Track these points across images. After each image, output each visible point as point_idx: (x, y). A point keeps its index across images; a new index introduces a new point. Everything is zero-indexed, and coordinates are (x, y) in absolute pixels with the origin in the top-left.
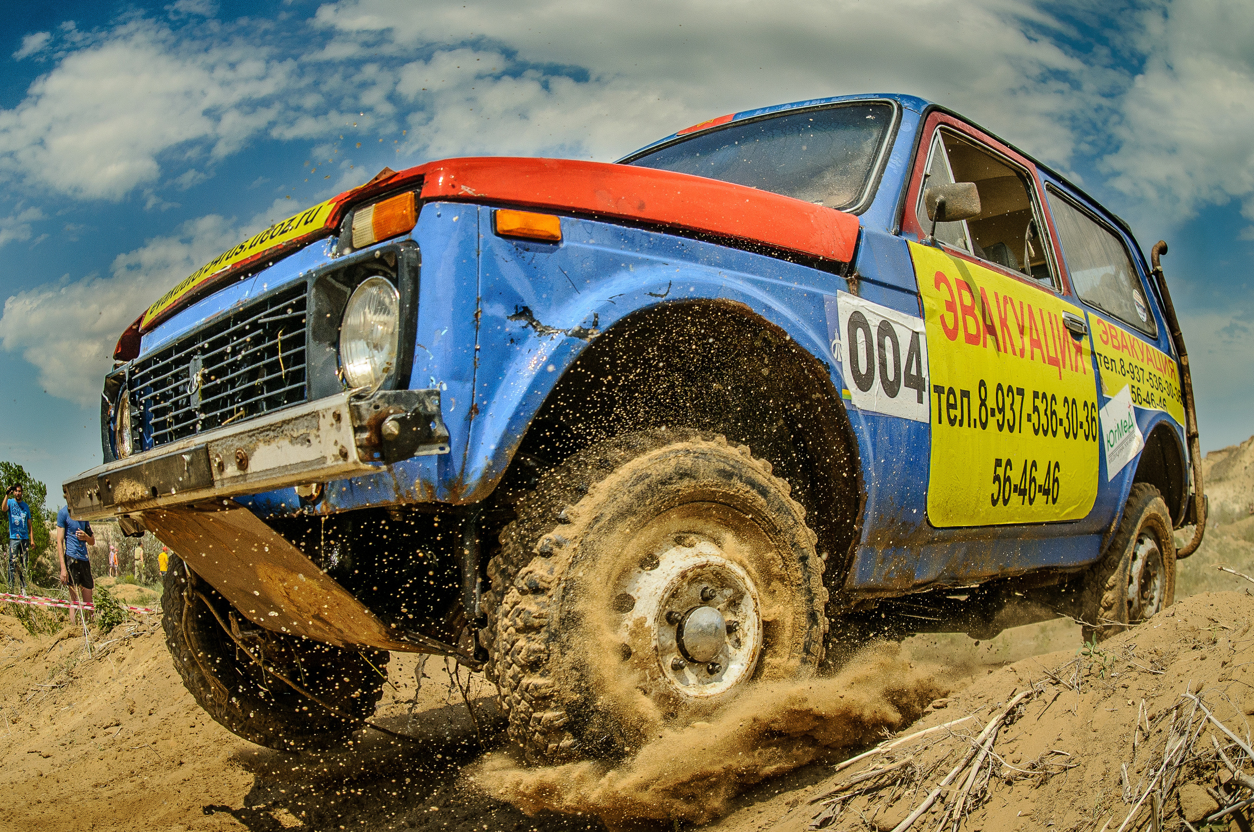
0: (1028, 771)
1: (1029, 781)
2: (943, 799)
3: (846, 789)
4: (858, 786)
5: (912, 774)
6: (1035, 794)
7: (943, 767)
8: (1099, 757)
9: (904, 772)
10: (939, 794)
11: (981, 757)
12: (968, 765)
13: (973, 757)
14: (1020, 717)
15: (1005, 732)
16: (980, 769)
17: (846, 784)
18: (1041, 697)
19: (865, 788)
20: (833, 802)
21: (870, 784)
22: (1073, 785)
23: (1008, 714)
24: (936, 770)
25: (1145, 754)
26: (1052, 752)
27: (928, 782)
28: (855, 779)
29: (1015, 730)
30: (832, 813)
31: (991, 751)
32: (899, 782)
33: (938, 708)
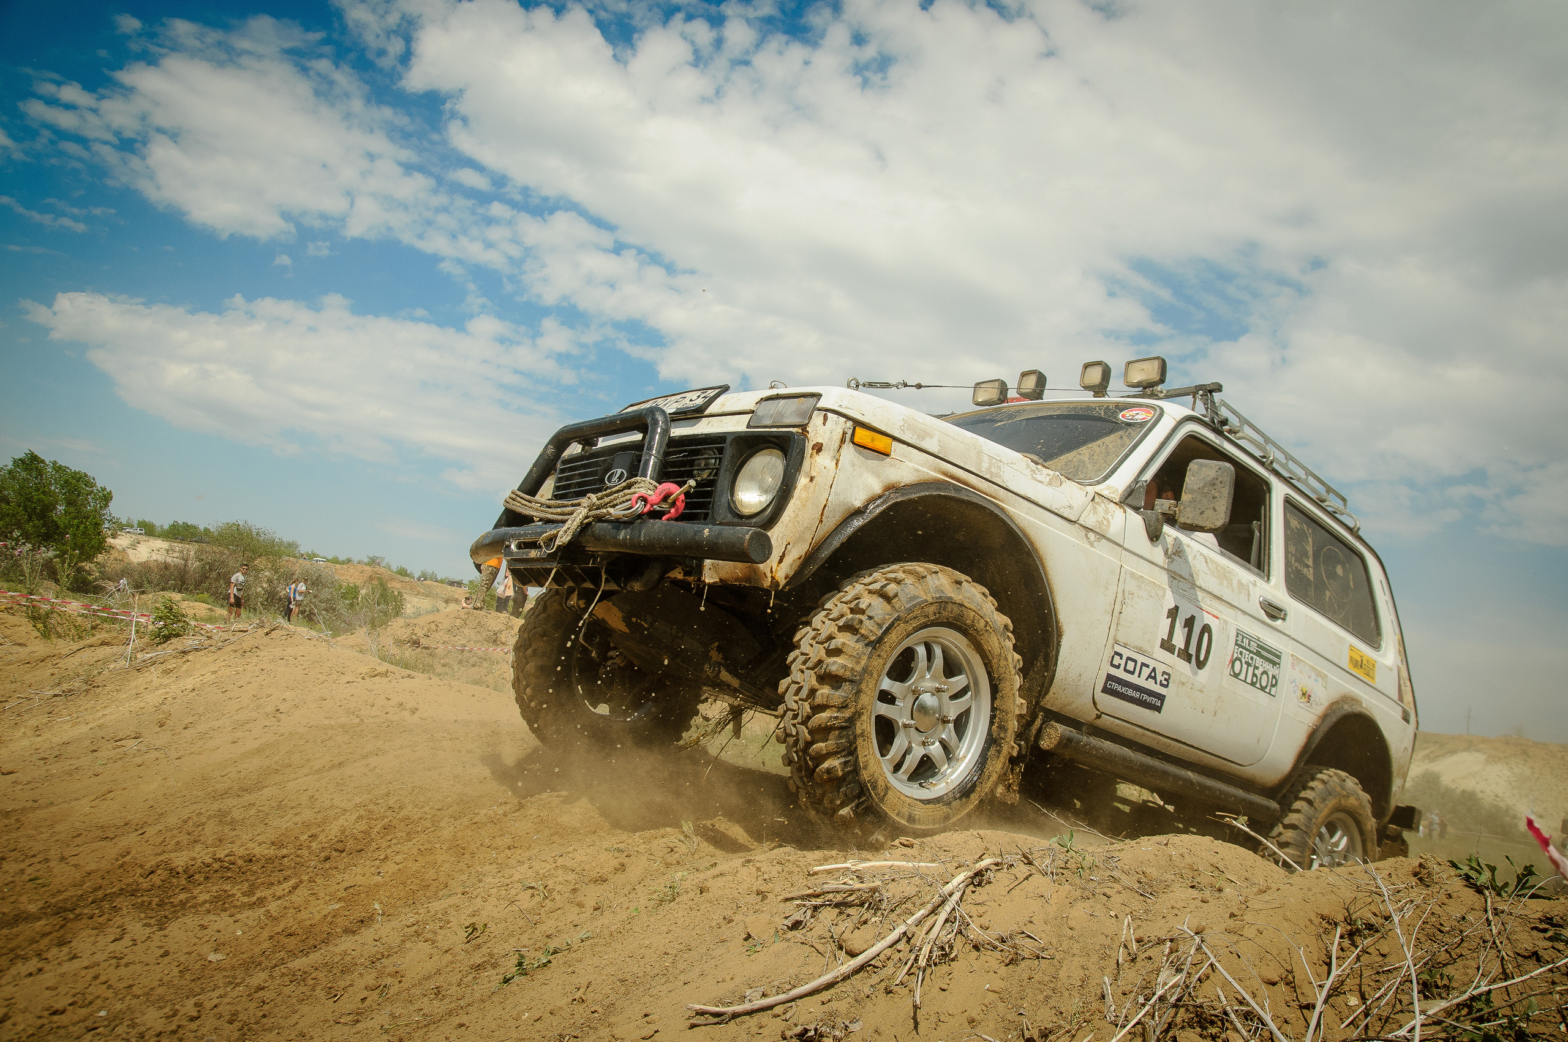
0: (997, 943)
1: (997, 954)
2: (909, 940)
3: (818, 896)
4: (831, 896)
5: (880, 901)
6: (1003, 970)
7: (909, 905)
8: (1076, 959)
9: (872, 896)
10: (905, 933)
11: (948, 908)
12: (934, 911)
13: (939, 906)
14: (990, 883)
15: (973, 892)
16: (947, 921)
17: (819, 891)
18: (1012, 870)
19: (835, 900)
20: (804, 905)
21: (839, 898)
22: (1047, 978)
23: (976, 874)
24: (903, 905)
25: (1132, 977)
26: (1023, 933)
27: (893, 916)
28: (826, 887)
29: (982, 893)
30: (803, 916)
31: (959, 906)
32: (867, 905)
33: (904, 845)
